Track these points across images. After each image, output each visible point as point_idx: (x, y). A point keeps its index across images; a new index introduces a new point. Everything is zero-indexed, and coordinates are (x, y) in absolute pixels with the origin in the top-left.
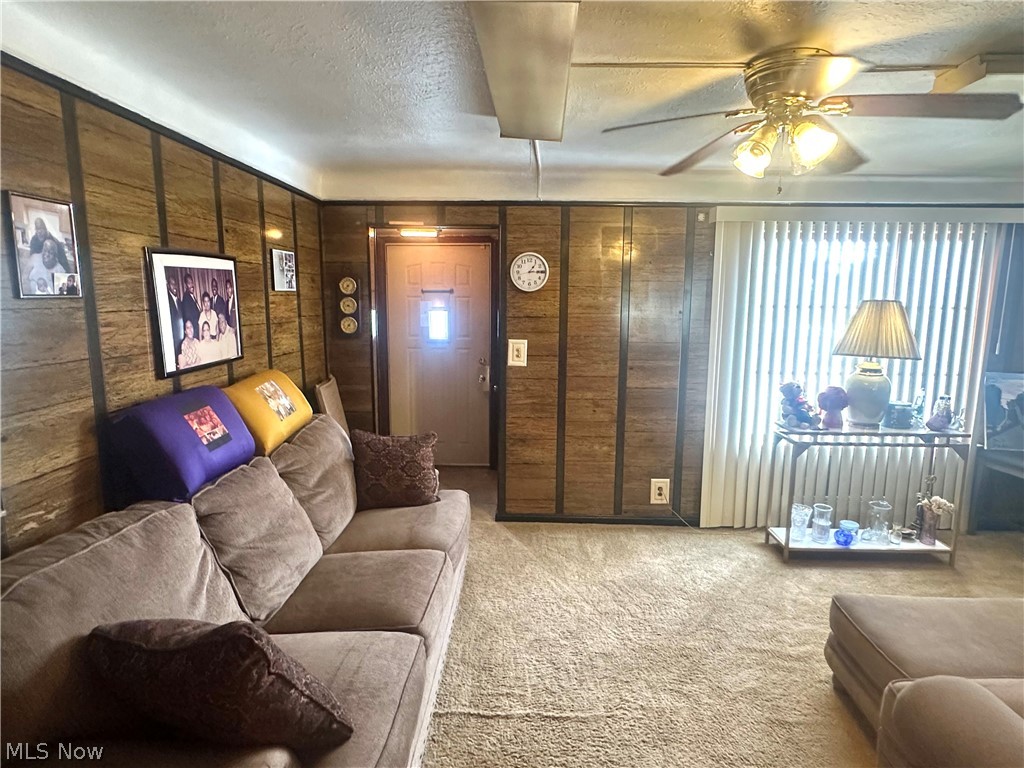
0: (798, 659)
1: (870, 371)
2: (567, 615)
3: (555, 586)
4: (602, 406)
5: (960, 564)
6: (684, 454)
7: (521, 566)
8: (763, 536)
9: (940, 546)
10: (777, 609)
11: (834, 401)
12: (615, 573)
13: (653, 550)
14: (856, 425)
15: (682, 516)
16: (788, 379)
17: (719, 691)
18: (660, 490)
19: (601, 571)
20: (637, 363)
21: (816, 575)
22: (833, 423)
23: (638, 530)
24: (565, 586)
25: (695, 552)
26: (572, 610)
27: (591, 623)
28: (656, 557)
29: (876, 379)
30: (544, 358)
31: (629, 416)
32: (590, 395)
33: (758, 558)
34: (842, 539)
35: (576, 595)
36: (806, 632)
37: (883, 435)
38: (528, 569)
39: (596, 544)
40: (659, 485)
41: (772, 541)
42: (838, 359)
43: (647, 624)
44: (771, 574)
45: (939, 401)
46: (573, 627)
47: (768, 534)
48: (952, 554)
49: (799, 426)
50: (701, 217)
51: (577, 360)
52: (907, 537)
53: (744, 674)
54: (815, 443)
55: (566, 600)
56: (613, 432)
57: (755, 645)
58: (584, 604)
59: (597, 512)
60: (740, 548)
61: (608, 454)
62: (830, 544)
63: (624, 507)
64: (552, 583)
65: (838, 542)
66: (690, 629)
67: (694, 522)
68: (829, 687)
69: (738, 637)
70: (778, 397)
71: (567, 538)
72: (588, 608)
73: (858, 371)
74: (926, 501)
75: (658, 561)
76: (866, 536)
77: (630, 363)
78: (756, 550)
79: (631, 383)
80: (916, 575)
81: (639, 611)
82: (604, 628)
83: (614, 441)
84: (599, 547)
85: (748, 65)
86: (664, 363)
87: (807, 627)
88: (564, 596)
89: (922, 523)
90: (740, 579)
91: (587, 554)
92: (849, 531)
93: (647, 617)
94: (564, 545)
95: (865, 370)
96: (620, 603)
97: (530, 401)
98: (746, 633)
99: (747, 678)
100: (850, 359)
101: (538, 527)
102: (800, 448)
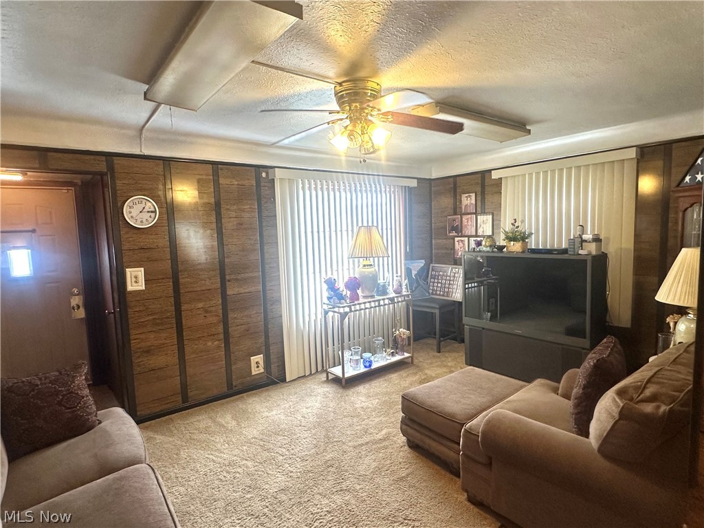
0: (385, 439)
1: (367, 265)
2: (238, 475)
3: (214, 458)
4: (211, 312)
5: (416, 361)
6: (270, 335)
7: (177, 454)
8: (325, 375)
9: (406, 355)
10: (358, 416)
11: (353, 285)
12: (251, 432)
13: (266, 407)
14: (364, 297)
15: (275, 378)
16: (329, 275)
17: (361, 478)
18: (257, 364)
19: (241, 433)
20: (233, 277)
21: (362, 389)
22: (355, 297)
23: (248, 396)
24: (222, 455)
25: (293, 398)
26: (239, 470)
27: (259, 473)
28: (272, 411)
29: (372, 270)
30: (160, 281)
31: (231, 315)
32: (200, 305)
33: (329, 389)
34: (367, 364)
35: (235, 458)
36: (379, 423)
37: (379, 301)
38: (183, 454)
39: (225, 416)
40: (257, 360)
41: (331, 377)
42: (351, 260)
43: (294, 456)
44: (341, 397)
45: (395, 278)
46: (248, 481)
47: (327, 373)
48: (412, 357)
49: (340, 303)
50: (264, 175)
51: (187, 279)
52: (393, 354)
53: (367, 461)
54: (351, 311)
55: (230, 465)
56: (221, 329)
57: (361, 441)
58: (244, 462)
59: (215, 392)
60: (316, 387)
61: (219, 347)
62: (362, 369)
63: (234, 384)
64: (211, 457)
65: (365, 367)
66: (322, 448)
67: (283, 380)
68: (406, 448)
69: (350, 441)
70: (325, 287)
71: (200, 420)
72: (249, 464)
73: (361, 266)
74: (397, 332)
75: (274, 413)
76: (376, 360)
77: (227, 277)
78: (325, 385)
79: (229, 292)
80: (403, 373)
81: (284, 450)
82: (270, 472)
83: (222, 336)
84: (228, 417)
85: (340, 84)
86: (251, 275)
87: (377, 420)
88: (226, 462)
89: (396, 345)
90: (327, 406)
91: (223, 426)
92: (369, 358)
93: (292, 452)
94: (202, 425)
95: (364, 266)
96: (268, 450)
97: (151, 318)
98: (352, 436)
99: (368, 463)
100: (356, 260)
101: (171, 419)
102: (343, 316)
